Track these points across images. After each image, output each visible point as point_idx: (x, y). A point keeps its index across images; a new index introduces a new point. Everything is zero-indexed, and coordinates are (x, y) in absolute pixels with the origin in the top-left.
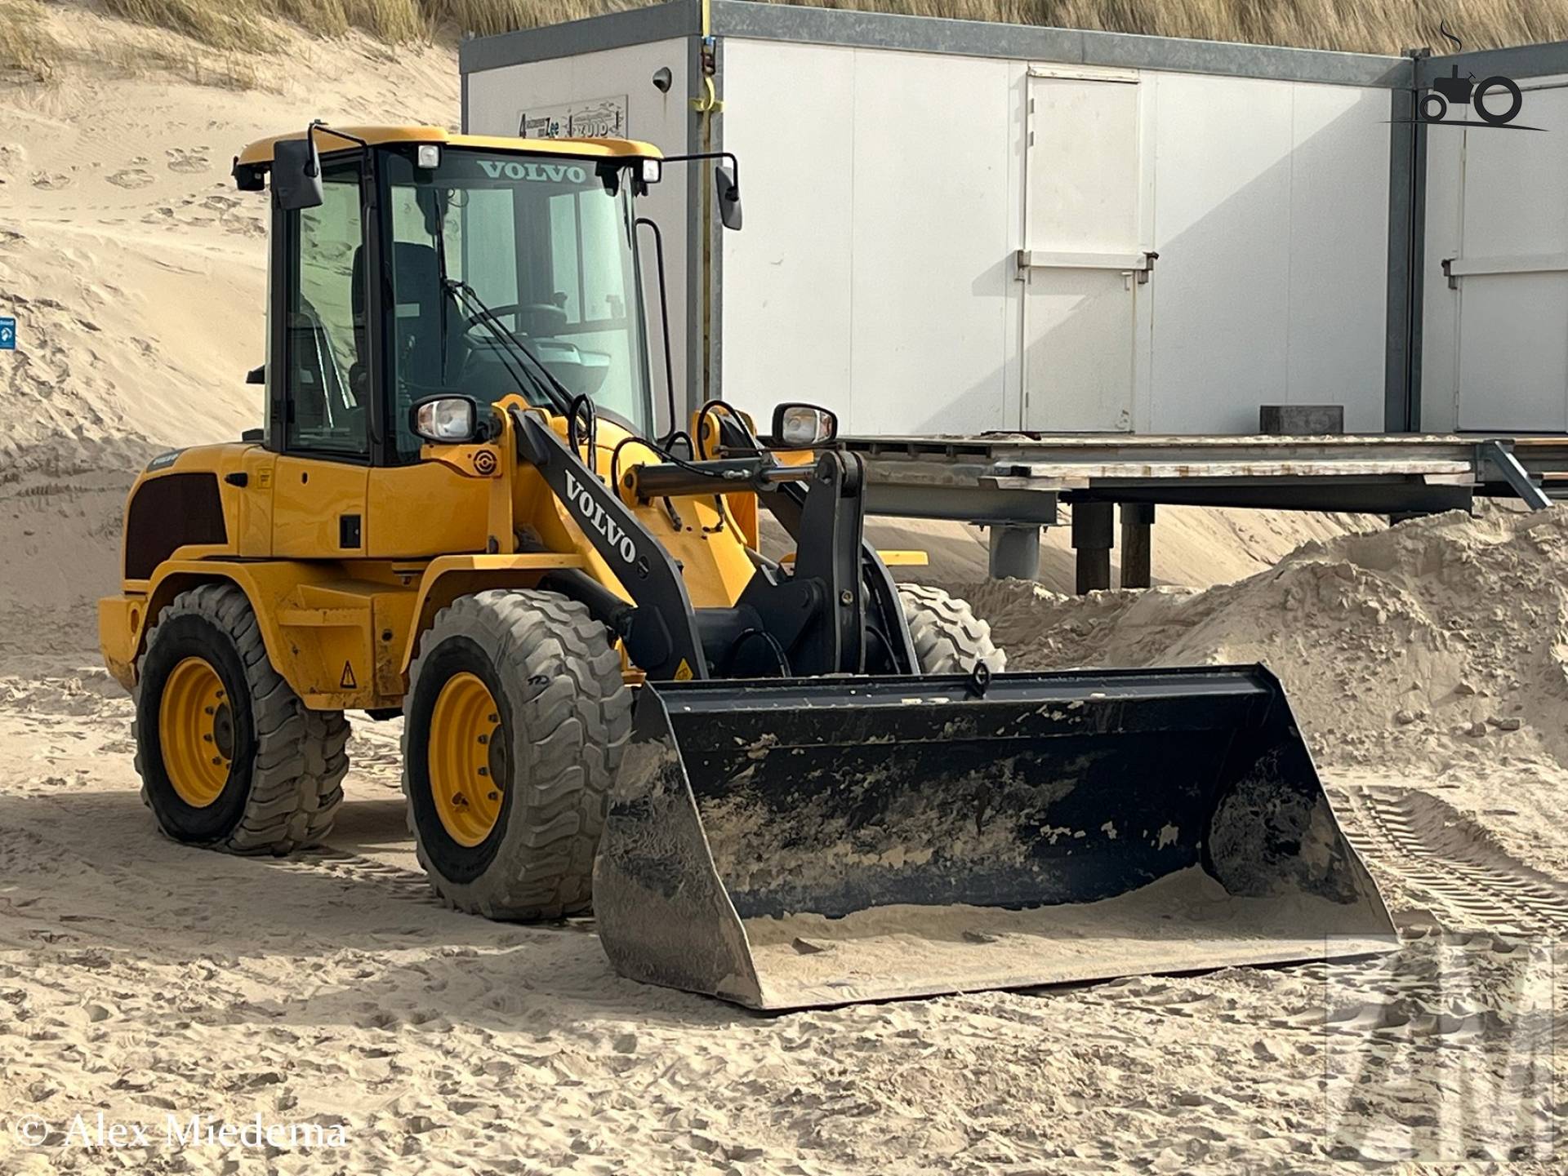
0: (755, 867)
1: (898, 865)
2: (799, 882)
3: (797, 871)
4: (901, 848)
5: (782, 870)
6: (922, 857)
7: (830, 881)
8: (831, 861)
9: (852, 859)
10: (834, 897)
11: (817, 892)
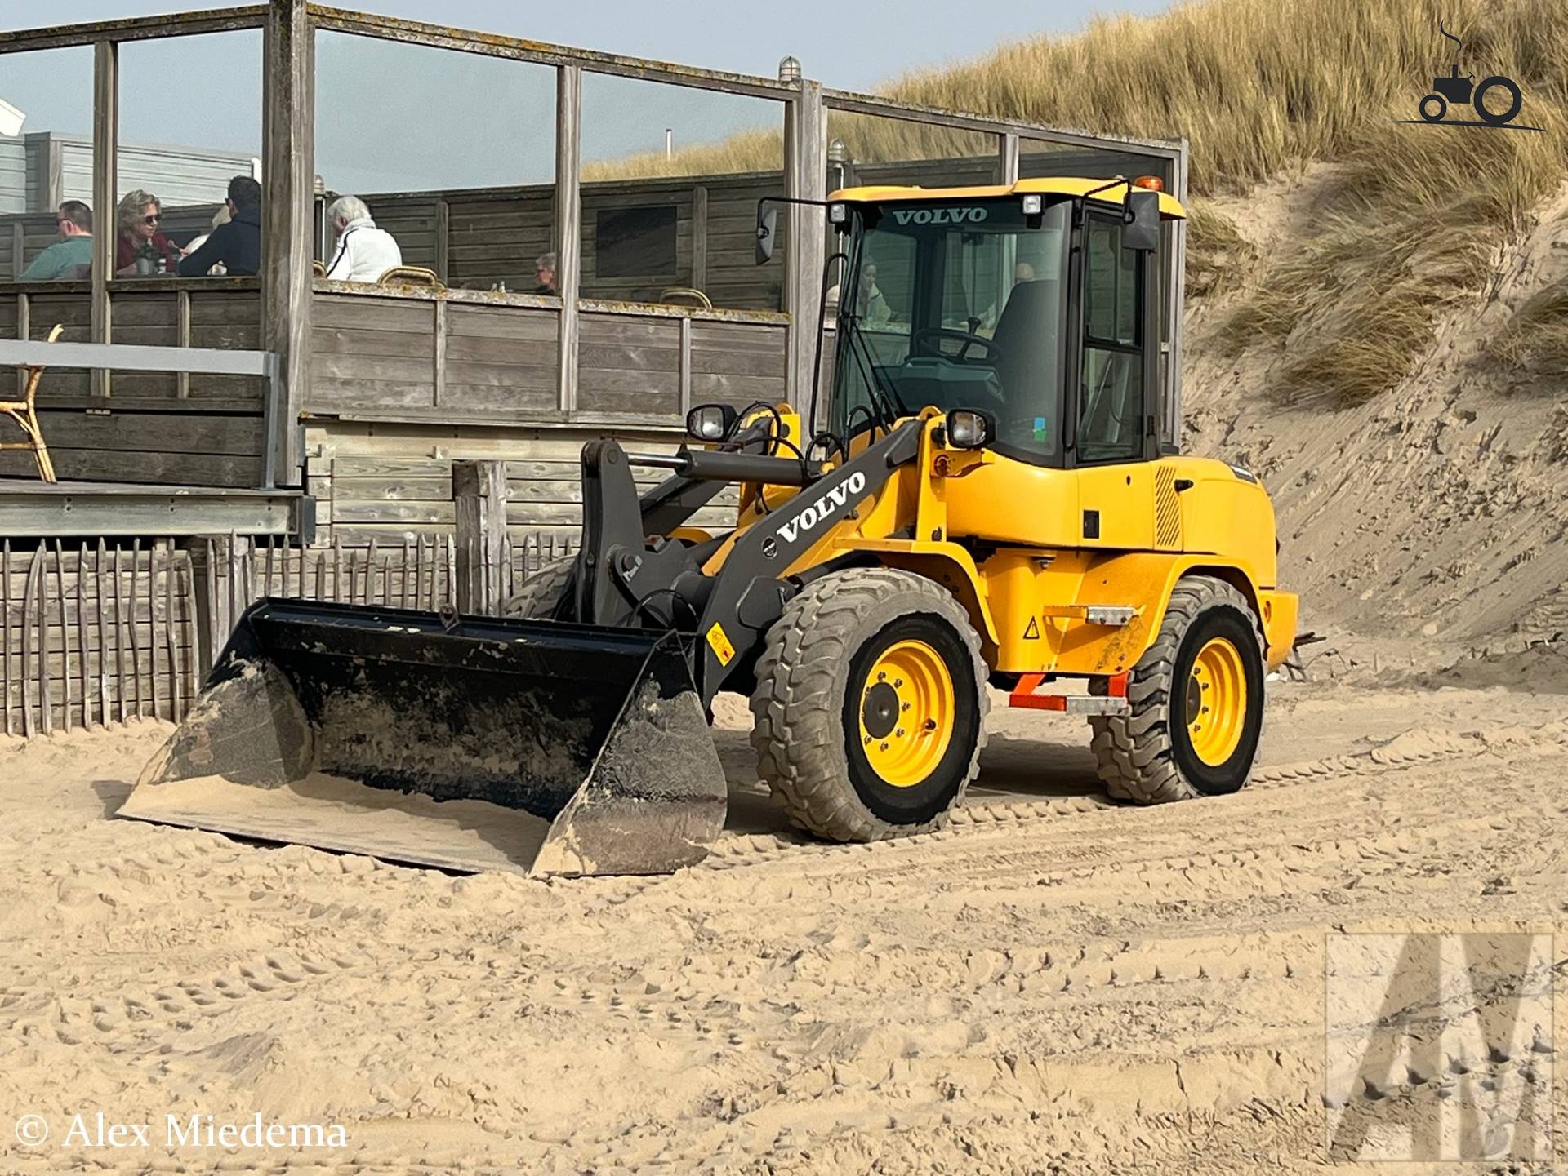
0: (405, 753)
1: (496, 771)
2: (432, 771)
3: (431, 761)
4: (496, 757)
5: (422, 759)
6: (512, 767)
7: (451, 774)
8: (452, 759)
9: (465, 759)
10: (447, 787)
11: (440, 780)
